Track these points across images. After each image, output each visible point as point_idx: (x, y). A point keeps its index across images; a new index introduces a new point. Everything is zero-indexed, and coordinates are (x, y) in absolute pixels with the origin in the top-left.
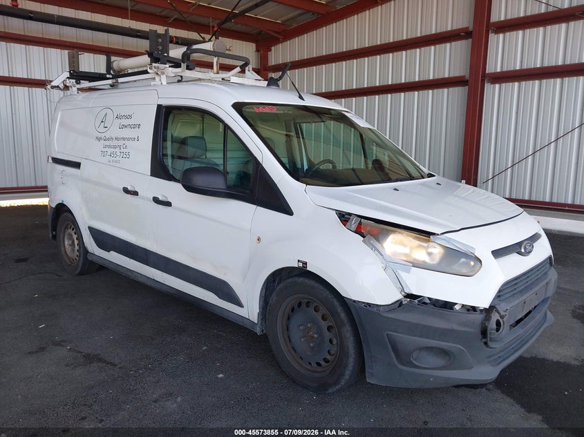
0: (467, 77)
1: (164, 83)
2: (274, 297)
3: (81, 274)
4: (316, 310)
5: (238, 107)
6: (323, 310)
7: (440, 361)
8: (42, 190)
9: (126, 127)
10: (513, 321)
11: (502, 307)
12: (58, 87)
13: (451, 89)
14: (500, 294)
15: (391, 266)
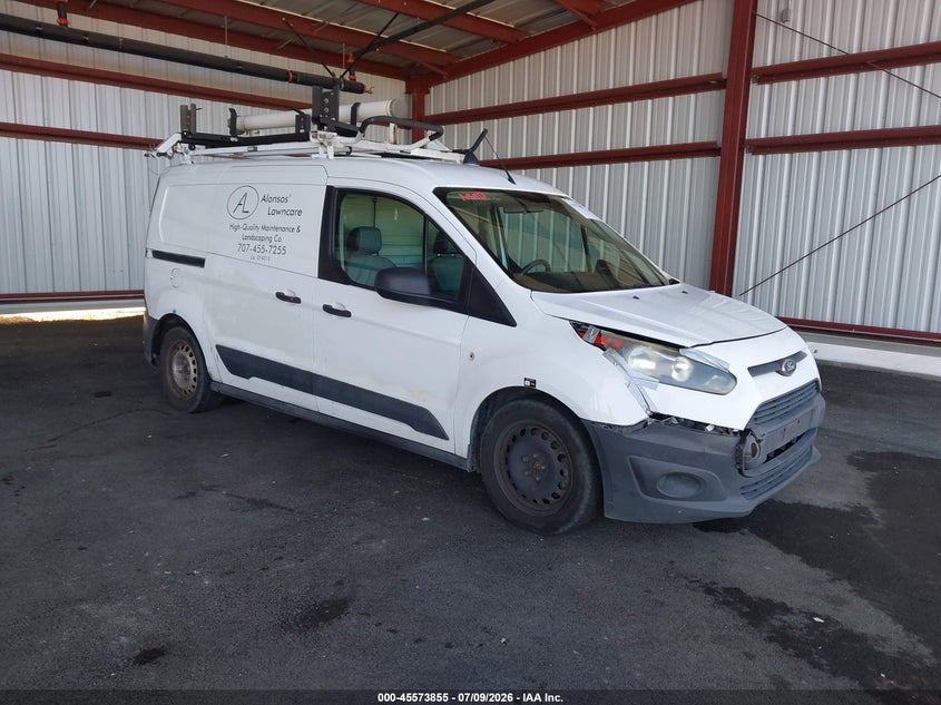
0: (720, 144)
1: (332, 157)
2: (491, 424)
3: (197, 411)
4: (544, 437)
5: (441, 193)
6: (552, 438)
7: (690, 491)
8: (137, 295)
9: (279, 213)
10: (771, 450)
11: (759, 431)
12: (165, 154)
13: (696, 159)
14: (758, 416)
15: (635, 384)
